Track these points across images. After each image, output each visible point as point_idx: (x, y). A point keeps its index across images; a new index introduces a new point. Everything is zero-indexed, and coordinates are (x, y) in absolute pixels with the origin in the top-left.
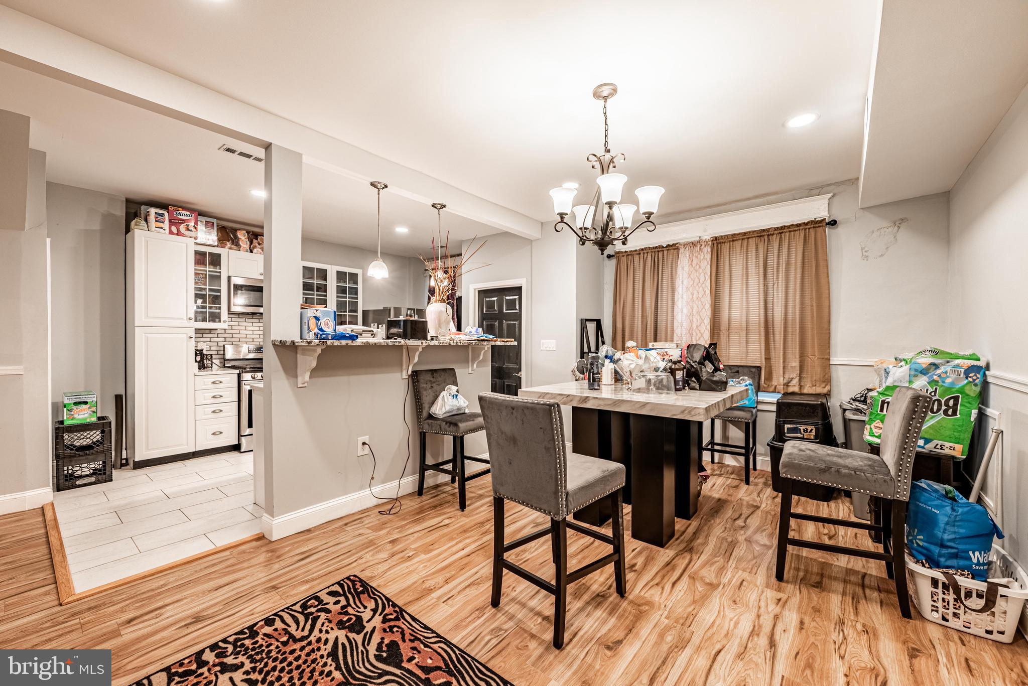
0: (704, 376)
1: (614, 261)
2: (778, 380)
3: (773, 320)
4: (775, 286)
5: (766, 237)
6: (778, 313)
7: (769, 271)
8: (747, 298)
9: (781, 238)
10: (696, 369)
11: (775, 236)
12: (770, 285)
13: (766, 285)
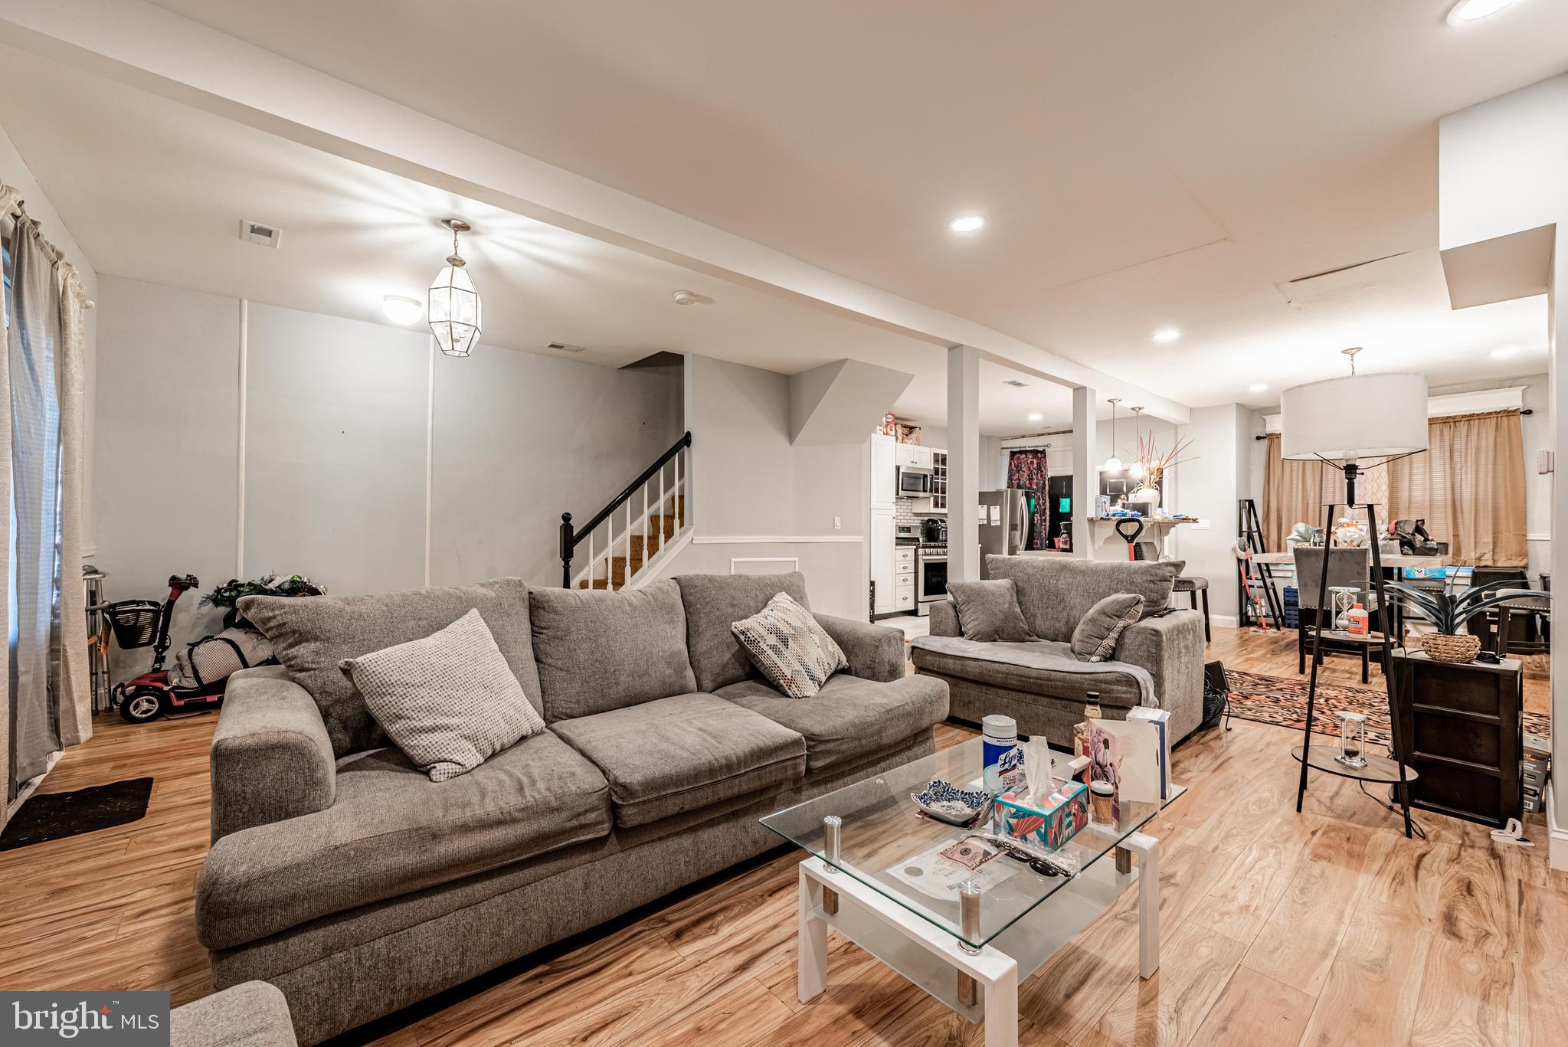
0: (1418, 544)
1: (1265, 443)
2: (1469, 554)
3: (1461, 501)
4: (1464, 469)
5: (1452, 424)
6: (1467, 493)
7: (1457, 455)
8: (1431, 480)
9: (1469, 424)
10: (1410, 540)
11: (1462, 423)
12: (1458, 468)
13: (1452, 468)
